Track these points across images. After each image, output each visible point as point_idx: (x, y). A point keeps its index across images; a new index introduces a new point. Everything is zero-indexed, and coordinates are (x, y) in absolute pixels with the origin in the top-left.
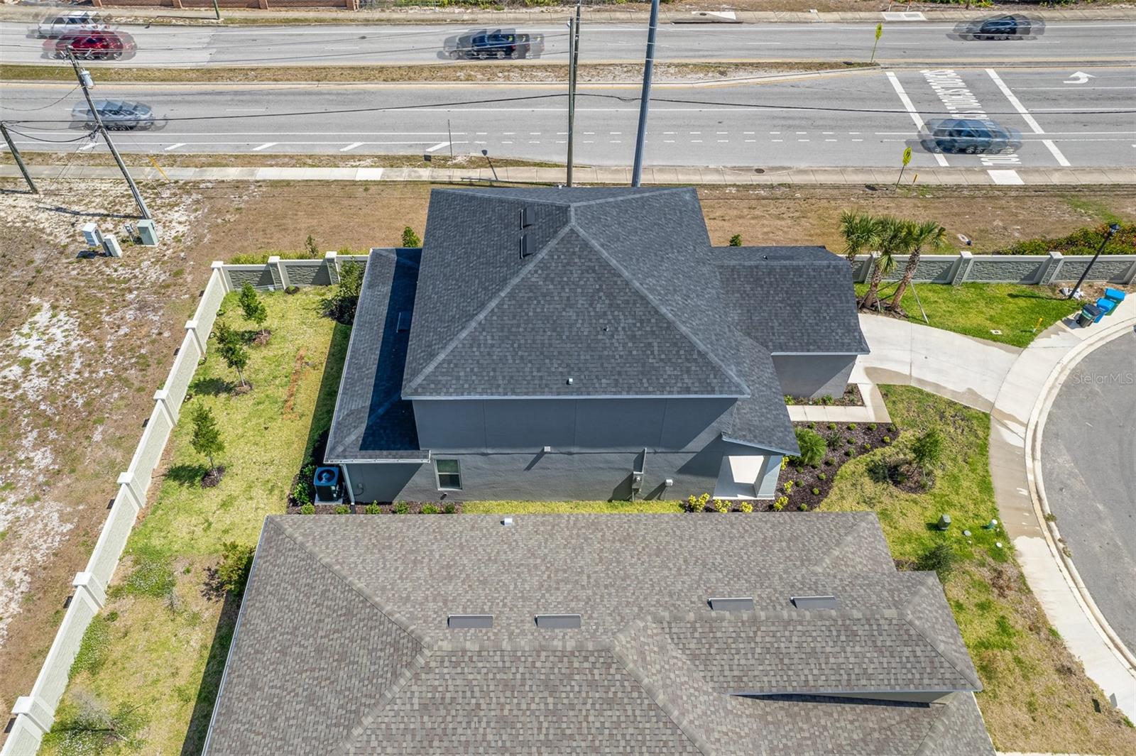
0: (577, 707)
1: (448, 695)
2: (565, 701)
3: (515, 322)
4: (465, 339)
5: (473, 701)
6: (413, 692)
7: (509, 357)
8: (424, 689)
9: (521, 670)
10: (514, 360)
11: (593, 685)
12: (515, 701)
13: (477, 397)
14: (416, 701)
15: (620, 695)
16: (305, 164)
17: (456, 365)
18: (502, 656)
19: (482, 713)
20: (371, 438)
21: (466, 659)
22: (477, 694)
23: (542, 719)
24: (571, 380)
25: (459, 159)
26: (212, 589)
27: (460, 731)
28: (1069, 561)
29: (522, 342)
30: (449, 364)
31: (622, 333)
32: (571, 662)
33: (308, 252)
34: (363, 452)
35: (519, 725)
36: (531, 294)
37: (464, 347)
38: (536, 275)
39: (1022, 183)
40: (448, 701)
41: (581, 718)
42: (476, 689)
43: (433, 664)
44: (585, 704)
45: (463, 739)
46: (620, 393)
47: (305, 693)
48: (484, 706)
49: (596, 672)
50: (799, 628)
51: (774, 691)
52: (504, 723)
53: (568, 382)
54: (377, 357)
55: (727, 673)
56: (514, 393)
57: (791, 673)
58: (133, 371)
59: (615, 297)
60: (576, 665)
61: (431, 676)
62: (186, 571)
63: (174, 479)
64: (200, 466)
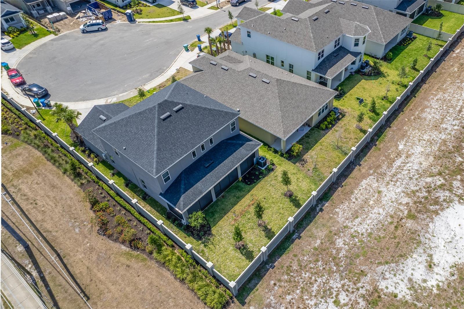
62: (309, 170)
63: (300, 204)
64: (291, 202)
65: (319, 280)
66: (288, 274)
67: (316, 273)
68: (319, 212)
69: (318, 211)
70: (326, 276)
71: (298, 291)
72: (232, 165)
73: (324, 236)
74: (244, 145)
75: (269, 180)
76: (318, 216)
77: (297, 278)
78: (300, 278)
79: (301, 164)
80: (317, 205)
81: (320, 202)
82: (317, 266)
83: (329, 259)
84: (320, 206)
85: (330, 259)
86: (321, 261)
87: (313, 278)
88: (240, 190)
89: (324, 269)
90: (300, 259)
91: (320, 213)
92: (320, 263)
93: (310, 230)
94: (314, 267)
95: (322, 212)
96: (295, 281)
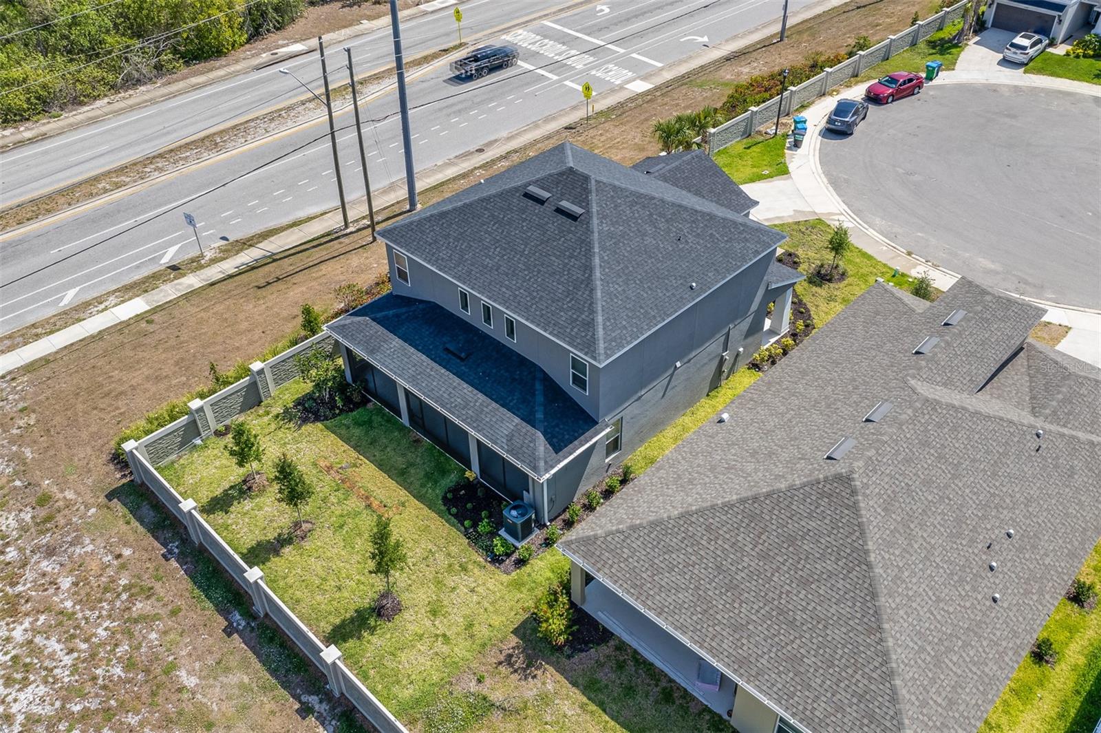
0: (946, 445)
1: (889, 492)
2: (938, 446)
3: (622, 265)
4: (602, 297)
5: (903, 484)
6: (873, 507)
7: (642, 293)
8: (875, 499)
9: (904, 446)
10: (647, 293)
11: (939, 426)
12: (919, 466)
13: (650, 333)
14: (879, 510)
15: (954, 421)
16: (37, 337)
17: (615, 319)
18: (889, 445)
19: (913, 487)
20: (555, 440)
21: (876, 463)
22: (901, 479)
23: (939, 466)
24: (694, 284)
25: (209, 255)
26: (524, 670)
27: (915, 508)
28: (940, 268)
29: (639, 277)
30: (609, 320)
31: (690, 236)
32: (919, 422)
33: (211, 384)
34: (560, 453)
35: (934, 478)
36: (614, 240)
37: (608, 303)
38: (604, 225)
39: (652, 86)
40: (892, 496)
41: (953, 449)
42: (897, 476)
43: (865, 481)
44: (947, 440)
45: (920, 511)
46: (726, 277)
47: (794, 585)
48: (910, 483)
49: (933, 417)
50: (967, 333)
51: (989, 375)
52: (927, 483)
53: (691, 287)
54: (471, 388)
55: (964, 382)
56: (669, 316)
57: (985, 360)
58: (139, 605)
59: (664, 214)
60: (923, 421)
61: (871, 488)
62: (479, 681)
63: (345, 641)
64: (356, 611)
65: (68, 660)
66: (127, 588)
67: (93, 656)
68: (300, 702)
69: (304, 698)
70: (66, 680)
71: (69, 604)
72: (456, 406)
73: (204, 700)
74: (529, 427)
75: (454, 550)
76: (288, 696)
77: (106, 607)
78: (104, 613)
79: (510, 656)
80: (327, 697)
81: (338, 710)
82: (114, 661)
83: (117, 700)
84: (323, 708)
85: (112, 702)
86: (123, 675)
87: (84, 646)
88: (428, 476)
89: (94, 678)
90: (157, 623)
91: (297, 706)
92: (118, 671)
93: (245, 665)
94: (115, 654)
95: (297, 711)
96: (100, 601)
